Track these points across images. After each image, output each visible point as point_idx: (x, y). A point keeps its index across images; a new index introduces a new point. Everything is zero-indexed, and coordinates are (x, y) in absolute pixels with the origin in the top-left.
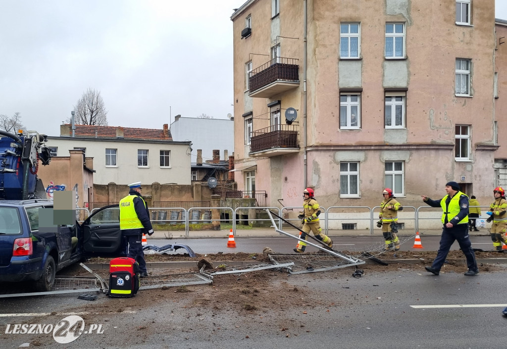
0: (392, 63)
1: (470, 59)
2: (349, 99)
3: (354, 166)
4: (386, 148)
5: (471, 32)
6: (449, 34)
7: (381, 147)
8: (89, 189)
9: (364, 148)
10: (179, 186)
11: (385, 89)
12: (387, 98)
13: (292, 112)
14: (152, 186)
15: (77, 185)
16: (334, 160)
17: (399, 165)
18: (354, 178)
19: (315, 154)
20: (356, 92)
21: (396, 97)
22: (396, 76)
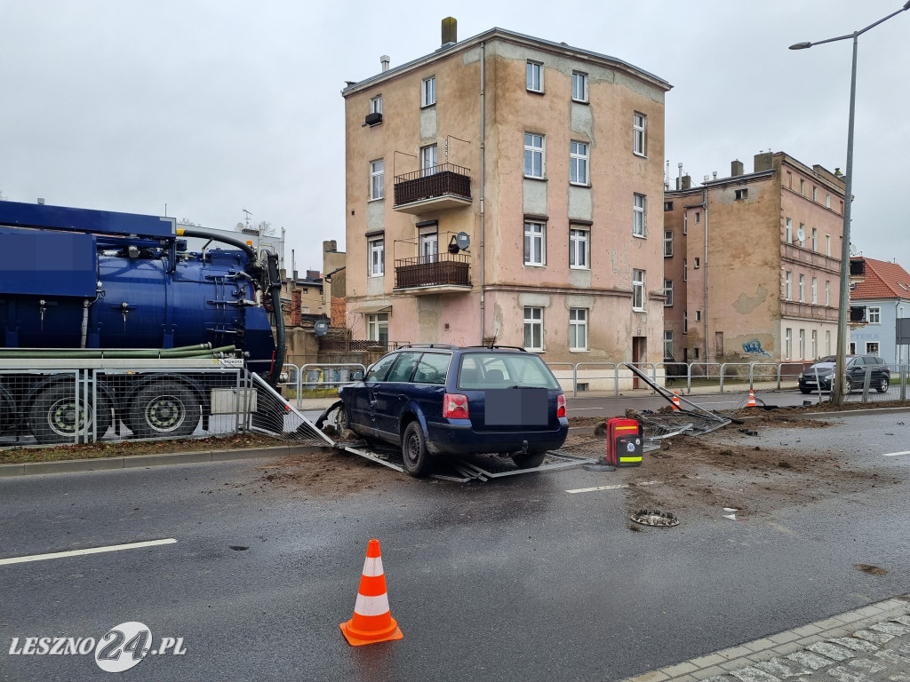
0: (577, 190)
1: (644, 196)
2: (532, 227)
3: (537, 312)
4: (572, 291)
5: (646, 164)
6: (628, 164)
7: (567, 291)
9: (550, 291)
11: (570, 220)
12: (572, 231)
13: (464, 238)
16: (518, 304)
17: (582, 313)
18: (537, 327)
19: (497, 294)
20: (539, 221)
21: (580, 231)
22: (580, 206)
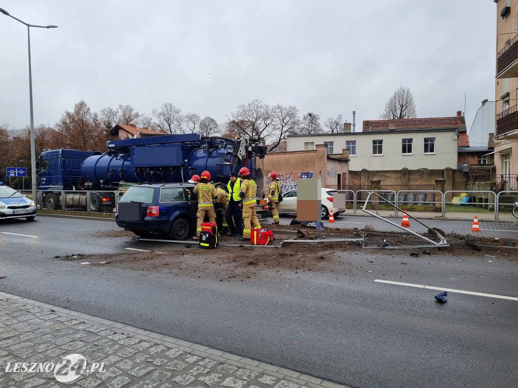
8: (339, 175)
10: (429, 170)
14: (401, 171)
15: (320, 172)
